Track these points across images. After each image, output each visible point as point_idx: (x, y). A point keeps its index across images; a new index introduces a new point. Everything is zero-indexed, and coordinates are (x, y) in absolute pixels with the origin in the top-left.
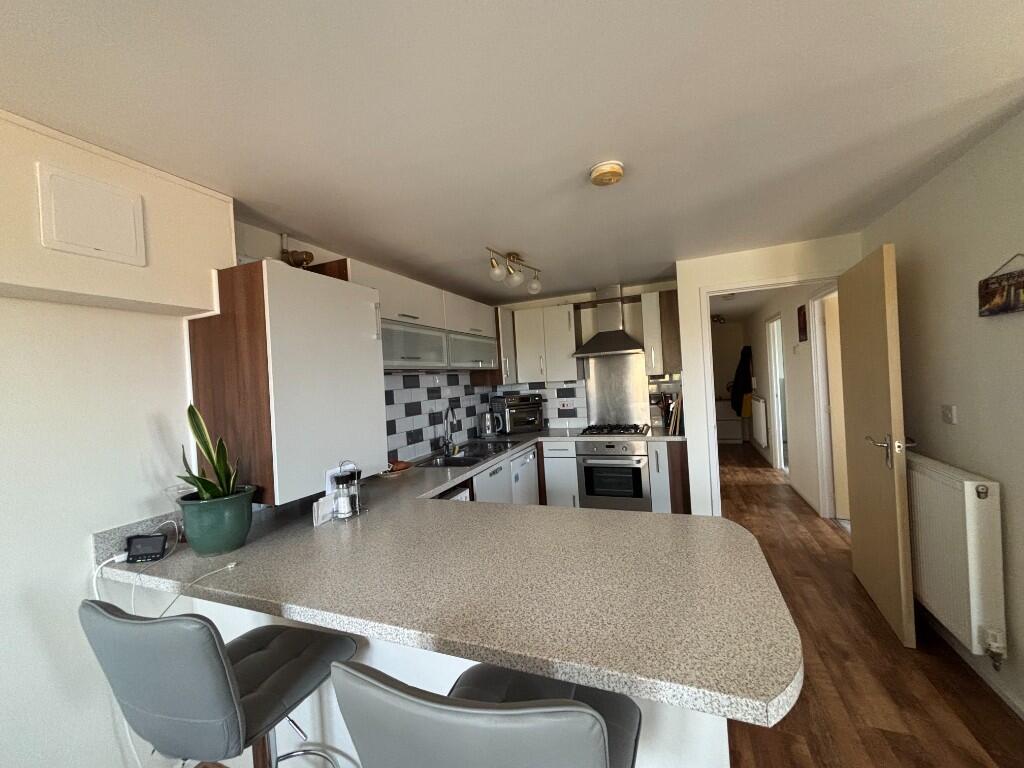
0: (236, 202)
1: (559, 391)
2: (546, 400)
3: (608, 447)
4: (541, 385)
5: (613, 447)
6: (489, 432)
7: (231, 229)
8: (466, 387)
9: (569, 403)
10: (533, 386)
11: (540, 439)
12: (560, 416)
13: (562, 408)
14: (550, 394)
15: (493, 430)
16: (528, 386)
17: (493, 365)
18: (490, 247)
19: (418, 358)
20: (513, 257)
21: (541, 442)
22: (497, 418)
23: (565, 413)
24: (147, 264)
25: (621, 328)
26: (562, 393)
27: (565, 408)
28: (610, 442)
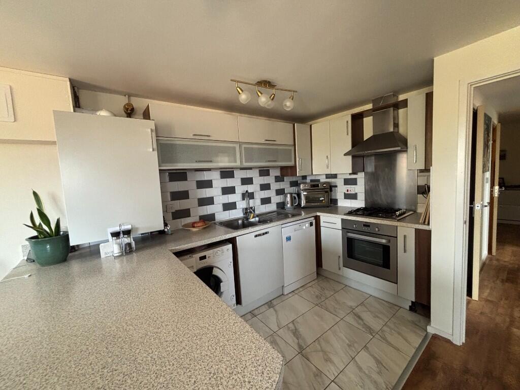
0: (70, 80)
1: (345, 180)
2: (336, 186)
3: (364, 225)
4: (335, 176)
5: (369, 226)
6: (289, 205)
7: (69, 96)
8: (276, 177)
9: (352, 189)
10: (328, 176)
11: (318, 214)
12: (345, 198)
13: (346, 192)
14: (339, 182)
15: (292, 205)
16: (325, 176)
17: (291, 164)
18: (233, 79)
19: (211, 161)
20: (266, 84)
21: (319, 216)
22: (295, 198)
23: (348, 196)
24: (15, 121)
25: (391, 130)
26: (347, 182)
27: (349, 192)
28: (366, 222)
